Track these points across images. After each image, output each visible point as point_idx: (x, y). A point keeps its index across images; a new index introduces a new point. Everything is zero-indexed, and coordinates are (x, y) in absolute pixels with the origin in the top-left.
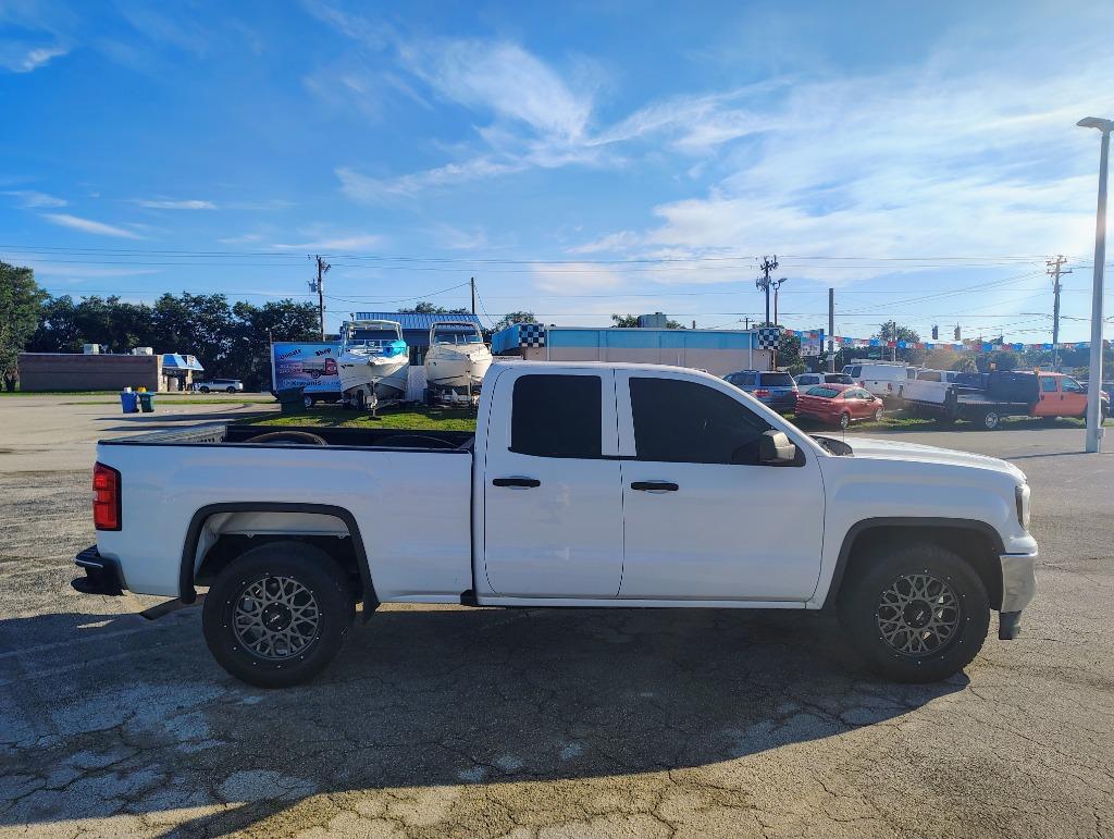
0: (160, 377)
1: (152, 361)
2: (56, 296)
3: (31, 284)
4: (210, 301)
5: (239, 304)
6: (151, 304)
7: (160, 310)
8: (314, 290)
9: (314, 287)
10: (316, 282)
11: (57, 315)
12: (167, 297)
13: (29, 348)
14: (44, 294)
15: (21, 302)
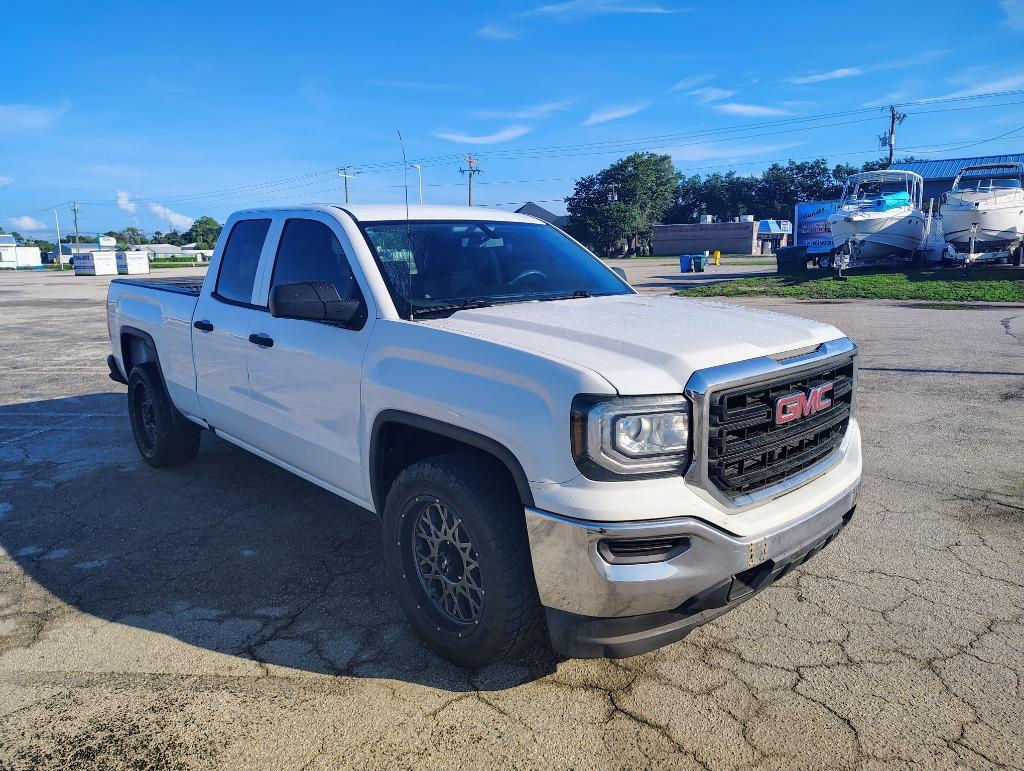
0: (755, 242)
1: (749, 226)
2: (688, 175)
3: (671, 167)
4: (812, 167)
5: (838, 166)
6: (759, 176)
7: (766, 180)
8: (884, 144)
9: (885, 141)
10: (887, 135)
11: (687, 192)
12: (775, 167)
13: (665, 221)
14: (679, 176)
15: (661, 184)
